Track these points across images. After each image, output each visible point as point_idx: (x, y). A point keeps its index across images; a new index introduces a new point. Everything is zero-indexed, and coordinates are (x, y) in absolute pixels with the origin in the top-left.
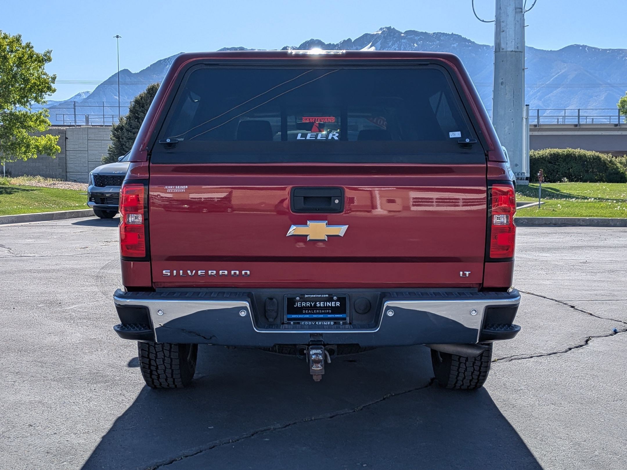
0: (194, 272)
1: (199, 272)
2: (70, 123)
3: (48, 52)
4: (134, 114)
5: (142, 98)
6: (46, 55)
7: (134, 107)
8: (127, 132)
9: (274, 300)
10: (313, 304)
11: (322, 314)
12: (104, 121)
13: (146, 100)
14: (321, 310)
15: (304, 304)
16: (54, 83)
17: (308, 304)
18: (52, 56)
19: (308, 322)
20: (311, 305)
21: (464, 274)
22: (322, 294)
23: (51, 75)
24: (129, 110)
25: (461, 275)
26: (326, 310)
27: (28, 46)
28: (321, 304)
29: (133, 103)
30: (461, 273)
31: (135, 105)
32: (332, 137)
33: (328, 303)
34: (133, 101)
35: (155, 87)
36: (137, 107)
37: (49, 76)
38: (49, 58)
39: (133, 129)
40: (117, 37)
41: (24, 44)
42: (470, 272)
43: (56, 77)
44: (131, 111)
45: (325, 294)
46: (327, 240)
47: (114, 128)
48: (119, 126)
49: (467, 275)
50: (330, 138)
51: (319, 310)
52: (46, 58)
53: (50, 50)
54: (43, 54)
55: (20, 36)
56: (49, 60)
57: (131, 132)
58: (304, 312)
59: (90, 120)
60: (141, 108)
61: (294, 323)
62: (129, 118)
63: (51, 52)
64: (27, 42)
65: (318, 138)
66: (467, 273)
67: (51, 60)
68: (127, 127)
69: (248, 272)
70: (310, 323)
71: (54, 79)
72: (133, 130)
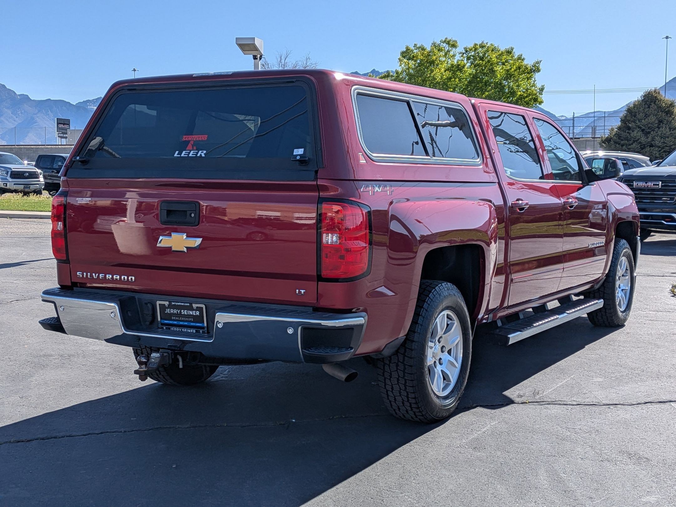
0: (97, 274)
1: (101, 275)
2: (582, 135)
3: (538, 63)
4: (625, 123)
5: (635, 105)
6: (535, 65)
7: (626, 117)
8: (615, 144)
9: (149, 305)
10: (179, 312)
11: (186, 321)
12: (604, 133)
13: (639, 109)
14: (186, 317)
15: (172, 311)
16: (542, 94)
17: (175, 311)
18: (541, 67)
19: (177, 328)
20: (177, 312)
21: (300, 292)
22: (184, 303)
23: (539, 86)
24: (620, 120)
25: (297, 292)
26: (189, 318)
27: (520, 58)
28: (185, 312)
29: (626, 112)
30: (297, 291)
31: (627, 115)
32: (201, 155)
33: (190, 312)
34: (625, 110)
35: (651, 93)
36: (629, 117)
37: (537, 87)
38: (538, 69)
39: (622, 140)
40: (667, 38)
41: (516, 57)
42: (305, 291)
43: (544, 89)
44: (622, 120)
45: (187, 303)
46: (186, 251)
47: (602, 140)
48: (607, 138)
49: (303, 293)
50: (199, 155)
51: (184, 317)
52: (536, 69)
53: (539, 60)
54: (532, 64)
55: (512, 49)
56: (538, 70)
57: (619, 144)
58: (173, 318)
59: (597, 131)
60: (633, 117)
61: (166, 328)
62: (619, 128)
63: (540, 62)
64: (519, 54)
65: (190, 156)
66: (303, 291)
67: (540, 70)
68: (616, 138)
69: (133, 278)
70: (178, 329)
71: (542, 90)
72: (622, 142)
